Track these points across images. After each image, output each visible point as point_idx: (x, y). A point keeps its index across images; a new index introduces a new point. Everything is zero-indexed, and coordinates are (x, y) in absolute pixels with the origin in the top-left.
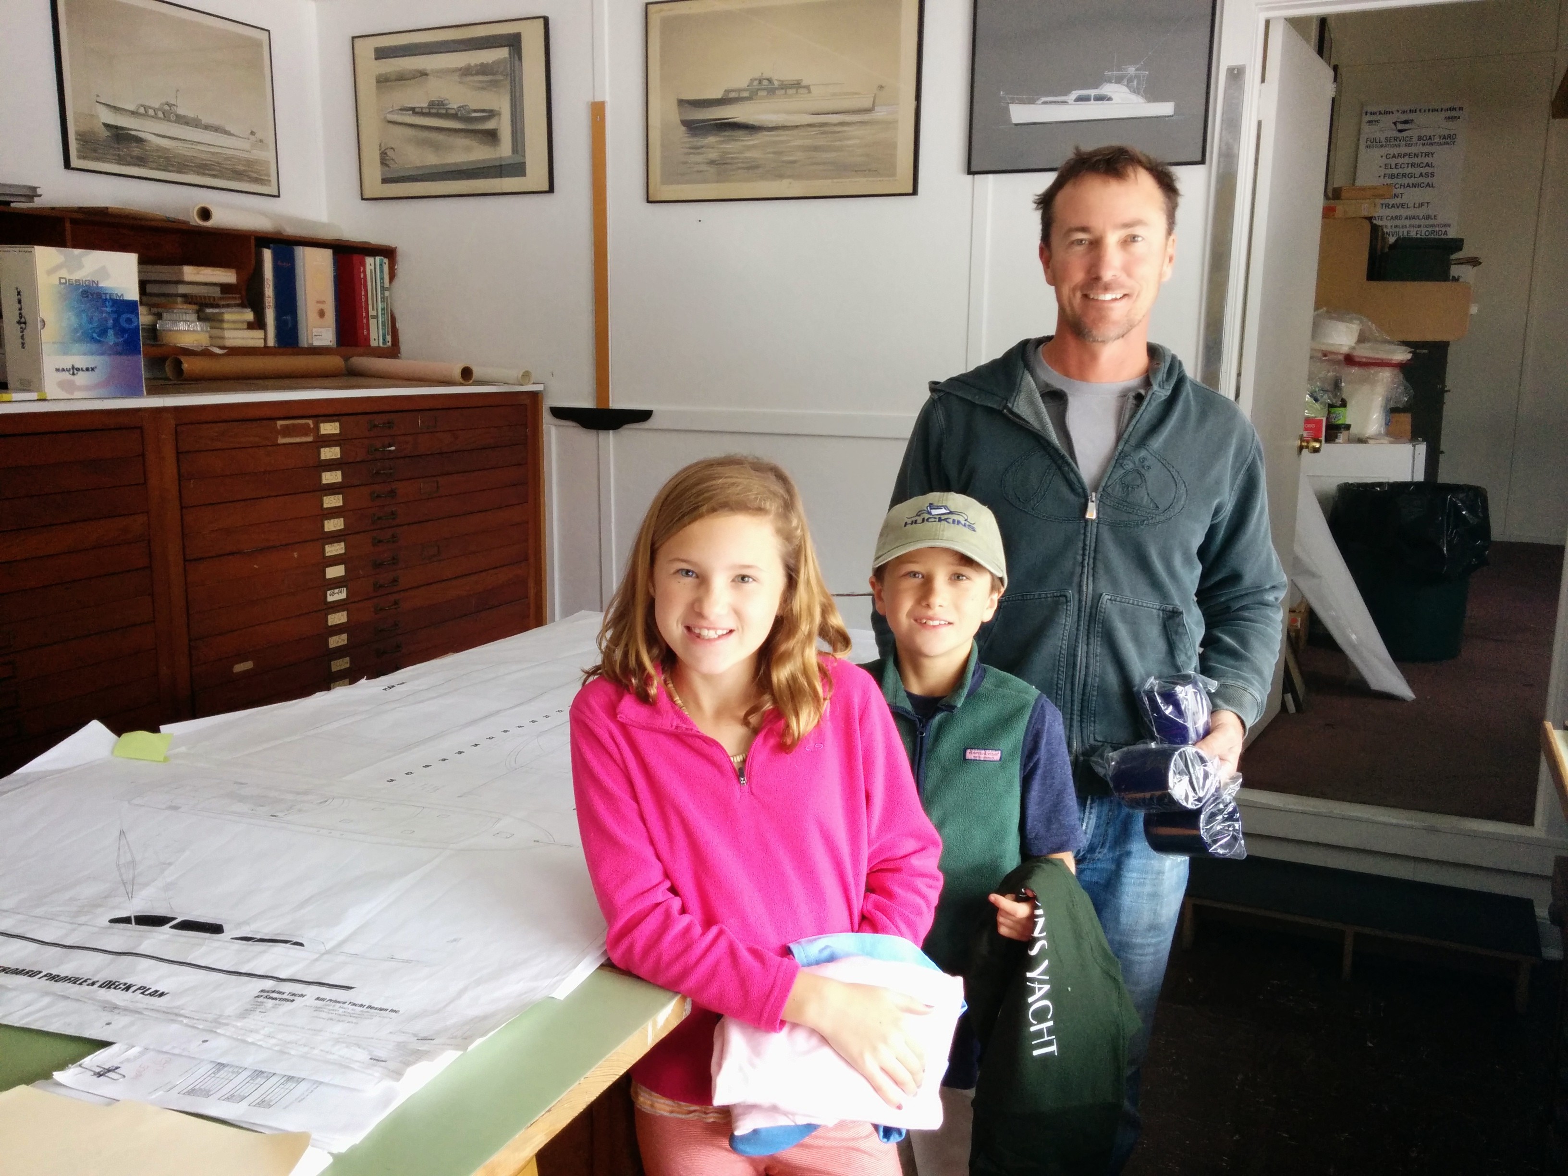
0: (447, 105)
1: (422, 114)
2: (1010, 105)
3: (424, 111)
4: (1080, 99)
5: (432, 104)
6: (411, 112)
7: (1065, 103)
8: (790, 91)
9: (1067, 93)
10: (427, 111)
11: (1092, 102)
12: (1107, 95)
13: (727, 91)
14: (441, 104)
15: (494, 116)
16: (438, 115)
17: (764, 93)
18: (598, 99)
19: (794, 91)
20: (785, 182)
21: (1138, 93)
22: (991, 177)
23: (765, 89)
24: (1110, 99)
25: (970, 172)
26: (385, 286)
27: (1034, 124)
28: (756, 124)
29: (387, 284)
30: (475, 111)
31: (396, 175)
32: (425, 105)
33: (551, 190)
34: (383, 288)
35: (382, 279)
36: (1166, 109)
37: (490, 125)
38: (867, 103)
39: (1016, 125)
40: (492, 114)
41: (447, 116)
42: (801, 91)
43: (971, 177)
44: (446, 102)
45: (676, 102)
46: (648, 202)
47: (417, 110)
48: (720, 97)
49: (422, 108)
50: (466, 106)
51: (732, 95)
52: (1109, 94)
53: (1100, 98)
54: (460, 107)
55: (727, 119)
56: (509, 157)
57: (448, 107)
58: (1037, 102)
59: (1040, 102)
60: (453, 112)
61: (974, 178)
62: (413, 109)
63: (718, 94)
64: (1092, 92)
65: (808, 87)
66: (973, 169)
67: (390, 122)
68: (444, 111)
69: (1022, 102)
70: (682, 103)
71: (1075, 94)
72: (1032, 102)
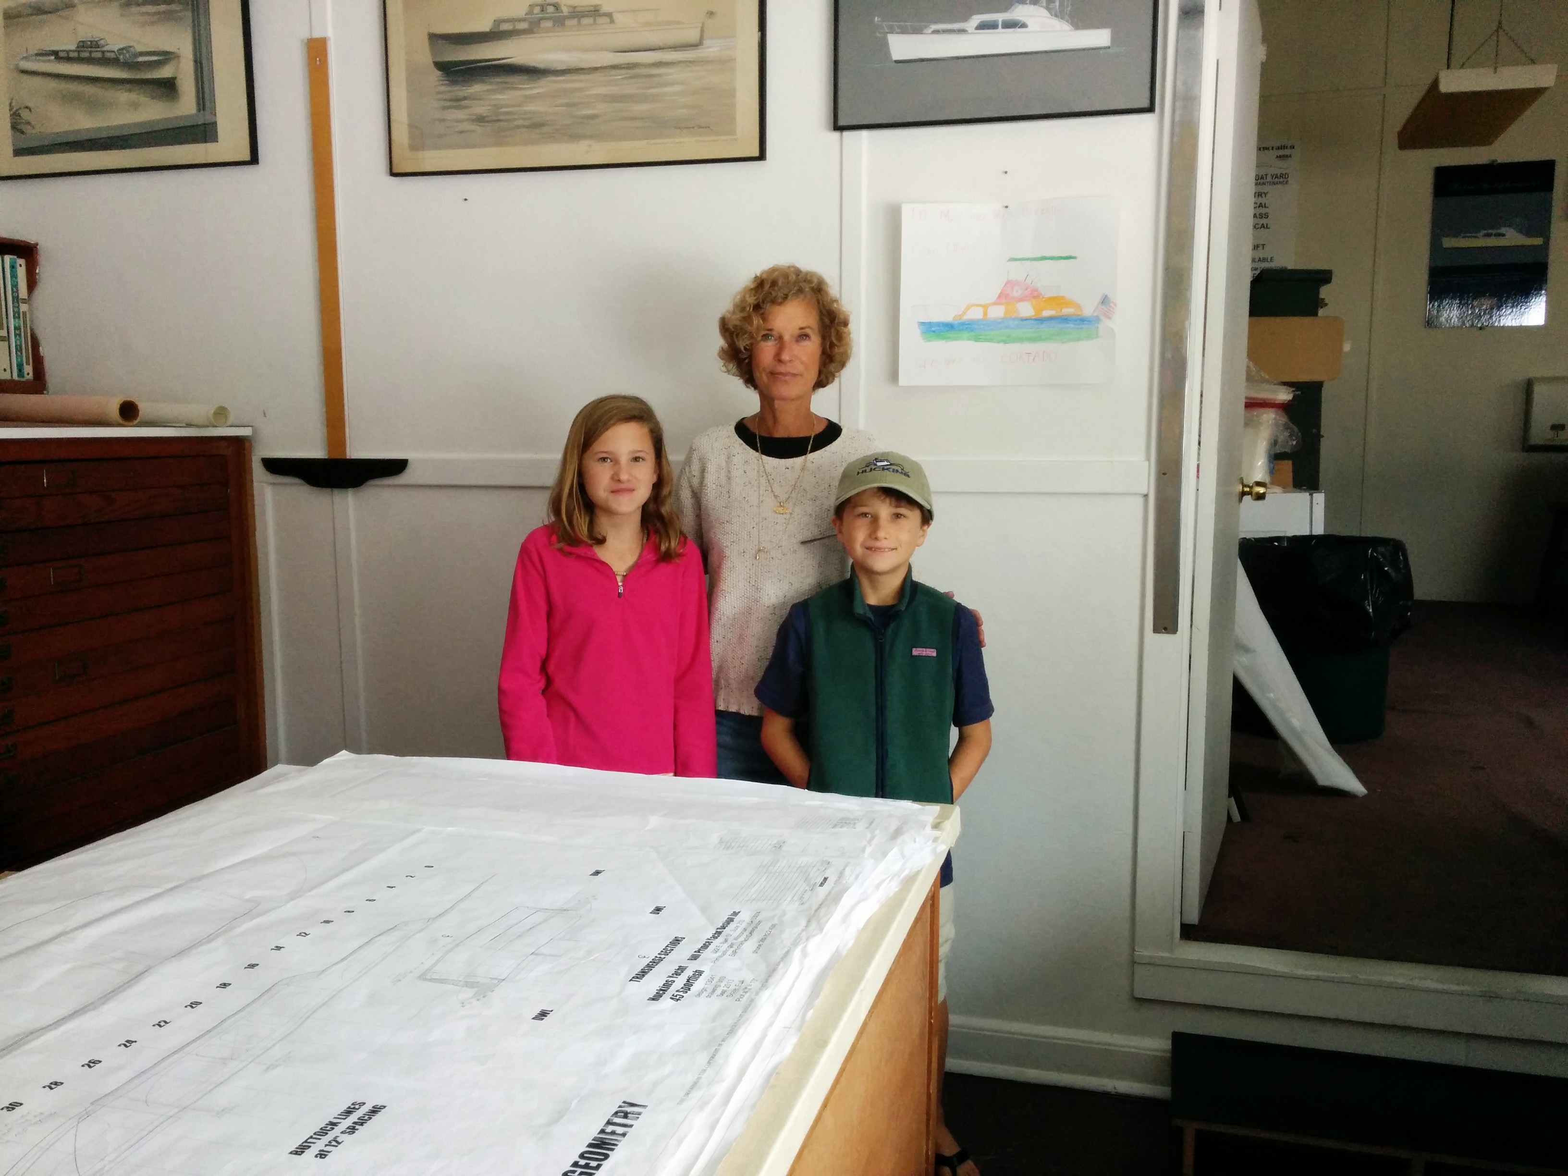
0: (103, 46)
1: (68, 59)
2: (888, 35)
3: (72, 55)
4: (983, 26)
5: (82, 45)
6: (53, 58)
7: (962, 31)
8: (586, 21)
9: (965, 18)
10: (76, 55)
11: (1000, 30)
12: (1020, 21)
13: (498, 22)
14: (95, 45)
15: (170, 59)
16: (90, 61)
17: (548, 24)
18: (317, 34)
19: (590, 20)
20: (583, 145)
21: (1062, 18)
22: (865, 134)
23: (550, 18)
24: (1024, 26)
25: (838, 127)
26: (20, 297)
27: (922, 60)
28: (541, 66)
29: (23, 292)
30: (142, 54)
31: (33, 144)
32: (73, 47)
33: (254, 159)
34: (16, 299)
35: (15, 286)
36: (1100, 38)
37: (165, 72)
38: (692, 35)
39: (897, 62)
40: (167, 57)
41: (105, 61)
42: (601, 20)
43: (837, 134)
44: (102, 42)
45: (426, 38)
46: (393, 174)
47: (61, 54)
48: (488, 30)
49: (68, 52)
50: (130, 47)
51: (505, 27)
52: (1023, 19)
53: (1010, 25)
54: (122, 49)
55: (499, 59)
56: (193, 116)
57: (105, 49)
58: (926, 31)
59: (930, 31)
60: (112, 55)
61: (841, 136)
62: (55, 53)
63: (484, 26)
64: (1000, 17)
65: (609, 15)
66: (841, 123)
67: (24, 72)
68: (99, 55)
69: (904, 31)
70: (434, 38)
71: (976, 20)
72: (918, 31)
